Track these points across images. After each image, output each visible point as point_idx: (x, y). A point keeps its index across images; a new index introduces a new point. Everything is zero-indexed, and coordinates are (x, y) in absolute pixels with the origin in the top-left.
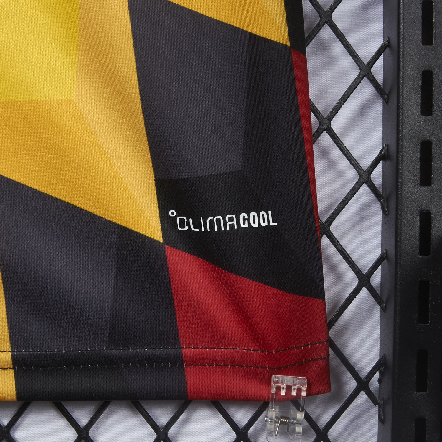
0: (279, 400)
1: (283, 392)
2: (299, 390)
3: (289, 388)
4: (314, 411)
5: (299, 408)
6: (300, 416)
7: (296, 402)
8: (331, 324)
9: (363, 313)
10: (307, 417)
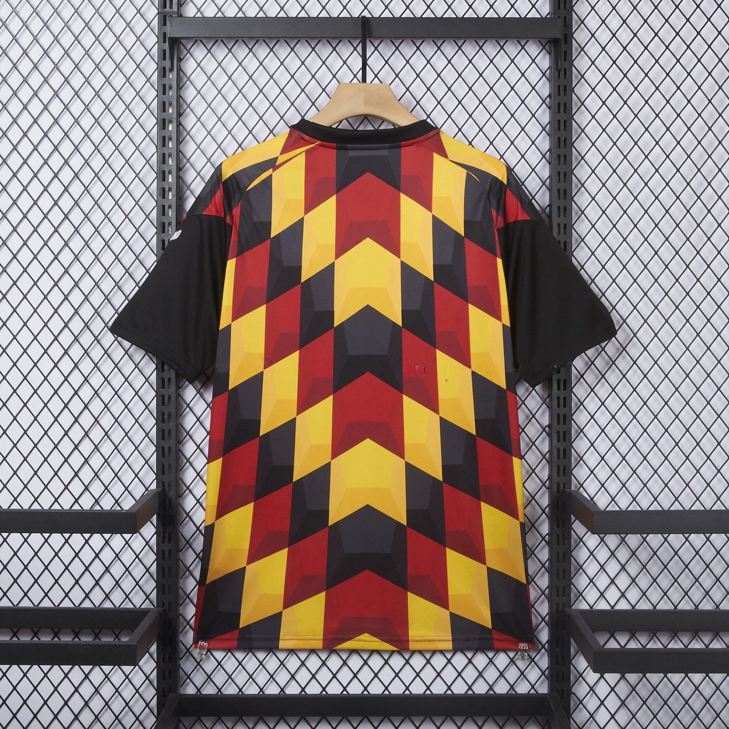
0: (520, 650)
1: (522, 648)
2: (526, 648)
3: (523, 647)
4: (531, 654)
5: (526, 652)
6: (526, 654)
7: (525, 650)
8: (535, 631)
9: (543, 628)
10: (528, 654)
